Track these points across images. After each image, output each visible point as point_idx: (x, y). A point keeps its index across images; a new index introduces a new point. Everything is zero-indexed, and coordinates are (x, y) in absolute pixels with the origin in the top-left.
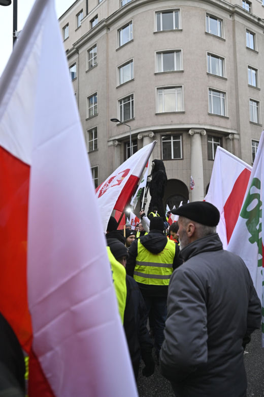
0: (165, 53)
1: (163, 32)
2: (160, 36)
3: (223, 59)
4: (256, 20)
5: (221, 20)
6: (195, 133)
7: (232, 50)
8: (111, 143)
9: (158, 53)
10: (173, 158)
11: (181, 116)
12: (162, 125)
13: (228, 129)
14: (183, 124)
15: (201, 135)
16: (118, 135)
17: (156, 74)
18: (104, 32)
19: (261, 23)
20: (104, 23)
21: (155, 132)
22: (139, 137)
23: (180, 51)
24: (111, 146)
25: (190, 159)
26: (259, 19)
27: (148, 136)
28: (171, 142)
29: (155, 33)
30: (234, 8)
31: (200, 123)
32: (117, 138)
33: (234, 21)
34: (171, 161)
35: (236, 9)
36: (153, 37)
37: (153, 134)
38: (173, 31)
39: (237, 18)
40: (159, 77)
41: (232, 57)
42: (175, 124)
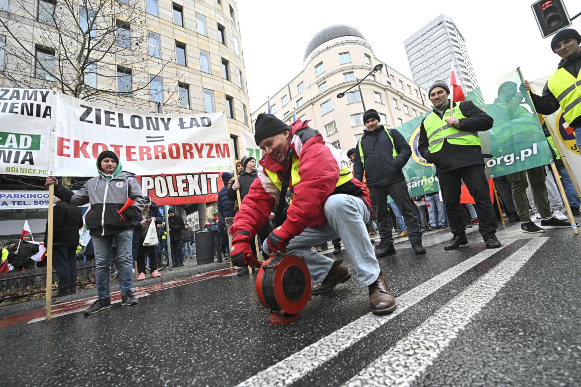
0: (355, 115)
1: (352, 103)
2: (350, 106)
3: (385, 115)
4: (397, 92)
5: (380, 94)
7: (389, 110)
9: (351, 115)
17: (352, 127)
18: (311, 106)
19: (399, 93)
20: (311, 102)
26: (398, 92)
29: (347, 105)
30: (386, 87)
33: (386, 94)
35: (387, 87)
36: (347, 107)
38: (358, 102)
39: (388, 92)
40: (354, 128)
41: (389, 113)
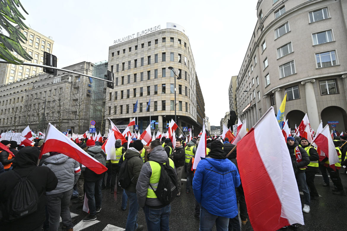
0: (282, 47)
1: (280, 37)
5: (325, 8)
6: (305, 83)
7: (339, 21)
8: (264, 97)
9: (278, 49)
10: (294, 99)
11: (295, 76)
12: (283, 84)
13: (340, 72)
14: (296, 80)
15: (311, 82)
16: (266, 93)
18: (257, 48)
20: (256, 45)
21: (280, 88)
22: (273, 92)
23: (291, 42)
24: (264, 98)
25: (305, 97)
27: (277, 91)
28: (292, 91)
29: (275, 40)
31: (310, 76)
32: (266, 94)
34: (293, 101)
36: (274, 43)
37: (279, 89)
38: (285, 34)
41: (340, 25)
42: (291, 81)
